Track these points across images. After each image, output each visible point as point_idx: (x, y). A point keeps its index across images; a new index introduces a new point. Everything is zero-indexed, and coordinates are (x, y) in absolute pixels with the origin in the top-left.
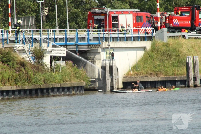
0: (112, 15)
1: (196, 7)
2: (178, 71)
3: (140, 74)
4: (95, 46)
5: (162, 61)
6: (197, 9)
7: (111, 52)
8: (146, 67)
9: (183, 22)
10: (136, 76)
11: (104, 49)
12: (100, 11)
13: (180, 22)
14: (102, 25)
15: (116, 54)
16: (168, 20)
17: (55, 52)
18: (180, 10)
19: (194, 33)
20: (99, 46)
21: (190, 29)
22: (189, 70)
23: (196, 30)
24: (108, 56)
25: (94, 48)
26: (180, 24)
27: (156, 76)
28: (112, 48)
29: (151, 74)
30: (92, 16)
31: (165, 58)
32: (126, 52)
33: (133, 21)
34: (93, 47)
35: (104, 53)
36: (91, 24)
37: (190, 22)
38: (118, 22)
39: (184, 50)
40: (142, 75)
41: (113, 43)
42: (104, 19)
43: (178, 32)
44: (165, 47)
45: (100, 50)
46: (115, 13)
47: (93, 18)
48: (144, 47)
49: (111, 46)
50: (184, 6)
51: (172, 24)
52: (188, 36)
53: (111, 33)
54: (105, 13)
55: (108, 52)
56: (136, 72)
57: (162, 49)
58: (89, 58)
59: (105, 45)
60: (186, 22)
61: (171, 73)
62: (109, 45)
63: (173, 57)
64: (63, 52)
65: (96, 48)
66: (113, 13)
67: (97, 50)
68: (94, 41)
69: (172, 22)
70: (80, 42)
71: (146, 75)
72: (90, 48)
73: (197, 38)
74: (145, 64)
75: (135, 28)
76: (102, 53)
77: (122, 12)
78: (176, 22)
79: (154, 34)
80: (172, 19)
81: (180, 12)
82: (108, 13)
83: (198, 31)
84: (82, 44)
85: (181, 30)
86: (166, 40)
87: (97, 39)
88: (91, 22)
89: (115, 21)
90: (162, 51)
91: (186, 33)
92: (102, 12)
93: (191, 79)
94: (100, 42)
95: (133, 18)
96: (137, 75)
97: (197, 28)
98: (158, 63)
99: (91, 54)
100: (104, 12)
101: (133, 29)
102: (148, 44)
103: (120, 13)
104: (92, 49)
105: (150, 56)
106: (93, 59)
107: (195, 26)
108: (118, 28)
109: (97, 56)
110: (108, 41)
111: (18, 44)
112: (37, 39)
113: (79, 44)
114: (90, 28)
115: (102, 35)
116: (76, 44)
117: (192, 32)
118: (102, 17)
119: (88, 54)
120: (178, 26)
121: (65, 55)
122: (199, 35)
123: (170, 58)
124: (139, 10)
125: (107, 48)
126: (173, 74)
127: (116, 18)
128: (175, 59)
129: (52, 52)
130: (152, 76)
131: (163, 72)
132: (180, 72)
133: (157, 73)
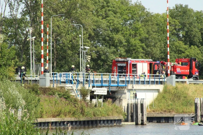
0: (133, 64)
1: (193, 59)
2: (187, 109)
3: (156, 111)
4: (122, 87)
5: (173, 101)
6: (194, 61)
7: (135, 93)
8: (161, 105)
9: (183, 71)
10: (153, 113)
11: (129, 90)
12: (123, 60)
13: (181, 71)
14: (124, 71)
15: (138, 94)
16: (173, 69)
17: (98, 91)
18: (181, 61)
19: (191, 79)
20: (125, 88)
21: (188, 77)
22: (197, 109)
23: (193, 77)
24: (132, 95)
25: (121, 90)
26: (182, 72)
27: (169, 113)
28: (135, 90)
29: (165, 111)
30: (116, 64)
31: (176, 99)
32: (145, 93)
33: (148, 68)
34: (120, 88)
35: (129, 93)
36: (115, 70)
37: (189, 71)
38: (136, 69)
39: (190, 93)
40: (157, 112)
41: (136, 85)
42: (125, 66)
43: (180, 78)
44: (175, 90)
45: (126, 91)
46: (134, 61)
47: (116, 66)
48: (158, 90)
49: (135, 88)
50: (184, 58)
51: (176, 72)
52: (189, 81)
53: (134, 78)
54: (127, 62)
55: (132, 93)
56: (153, 109)
57: (173, 91)
58: (117, 98)
59: (130, 86)
60: (186, 71)
61: (181, 111)
62: (133, 87)
63: (182, 98)
64: (105, 91)
65: (123, 90)
66: (133, 61)
67: (124, 91)
68: (121, 83)
69: (176, 71)
70: (112, 84)
71: (161, 112)
72: (118, 89)
73: (195, 83)
74: (159, 103)
75: (149, 74)
76: (127, 93)
77: (140, 61)
78: (178, 70)
79: (165, 80)
80: (176, 68)
81: (180, 63)
82: (129, 62)
83: (195, 78)
84: (113, 86)
85: (182, 77)
86: (174, 85)
87: (123, 82)
88: (115, 68)
89: (134, 68)
90: (173, 93)
91: (186, 79)
92: (125, 60)
93: (199, 116)
94: (127, 84)
95: (148, 66)
96: (154, 111)
97: (194, 76)
98: (170, 103)
99: (119, 94)
100: (126, 60)
101: (148, 75)
102: (161, 87)
103: (138, 62)
104: (119, 90)
105: (164, 97)
106: (120, 98)
107: (192, 74)
108: (136, 73)
109: (123, 96)
110: (133, 84)
111: (68, 85)
112: (80, 81)
113: (111, 86)
114: (114, 73)
115: (128, 79)
116: (110, 86)
117: (190, 79)
118: (124, 65)
119: (116, 94)
120: (180, 74)
121: (106, 94)
122: (196, 82)
123: (179, 99)
124: (152, 60)
125: (132, 90)
126: (182, 111)
127: (135, 66)
128: (184, 100)
129: (96, 92)
130: (166, 113)
131: (175, 110)
132: (188, 110)
133: (170, 110)
